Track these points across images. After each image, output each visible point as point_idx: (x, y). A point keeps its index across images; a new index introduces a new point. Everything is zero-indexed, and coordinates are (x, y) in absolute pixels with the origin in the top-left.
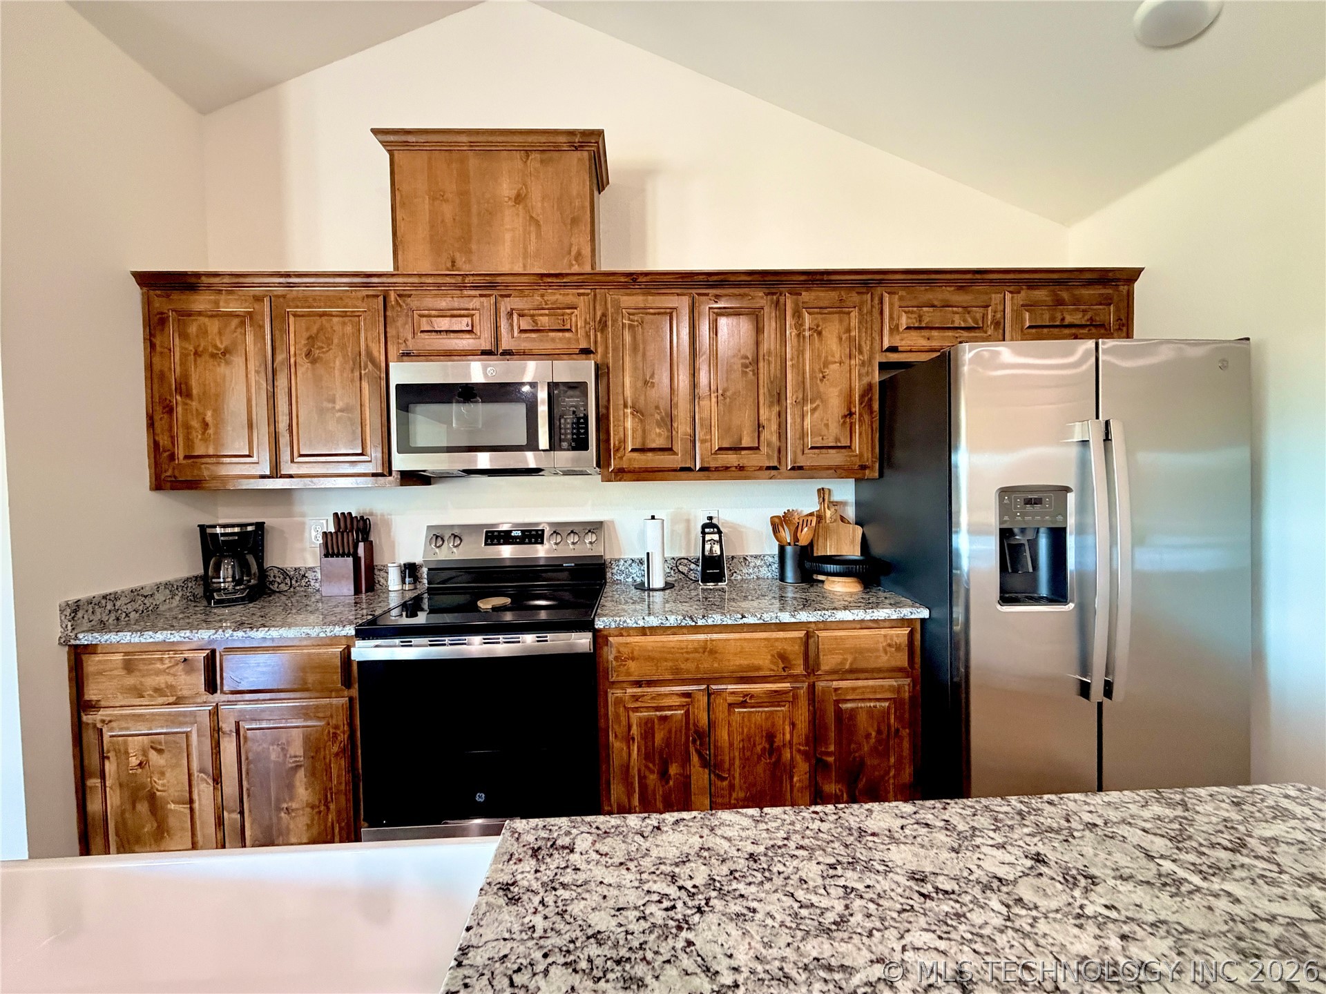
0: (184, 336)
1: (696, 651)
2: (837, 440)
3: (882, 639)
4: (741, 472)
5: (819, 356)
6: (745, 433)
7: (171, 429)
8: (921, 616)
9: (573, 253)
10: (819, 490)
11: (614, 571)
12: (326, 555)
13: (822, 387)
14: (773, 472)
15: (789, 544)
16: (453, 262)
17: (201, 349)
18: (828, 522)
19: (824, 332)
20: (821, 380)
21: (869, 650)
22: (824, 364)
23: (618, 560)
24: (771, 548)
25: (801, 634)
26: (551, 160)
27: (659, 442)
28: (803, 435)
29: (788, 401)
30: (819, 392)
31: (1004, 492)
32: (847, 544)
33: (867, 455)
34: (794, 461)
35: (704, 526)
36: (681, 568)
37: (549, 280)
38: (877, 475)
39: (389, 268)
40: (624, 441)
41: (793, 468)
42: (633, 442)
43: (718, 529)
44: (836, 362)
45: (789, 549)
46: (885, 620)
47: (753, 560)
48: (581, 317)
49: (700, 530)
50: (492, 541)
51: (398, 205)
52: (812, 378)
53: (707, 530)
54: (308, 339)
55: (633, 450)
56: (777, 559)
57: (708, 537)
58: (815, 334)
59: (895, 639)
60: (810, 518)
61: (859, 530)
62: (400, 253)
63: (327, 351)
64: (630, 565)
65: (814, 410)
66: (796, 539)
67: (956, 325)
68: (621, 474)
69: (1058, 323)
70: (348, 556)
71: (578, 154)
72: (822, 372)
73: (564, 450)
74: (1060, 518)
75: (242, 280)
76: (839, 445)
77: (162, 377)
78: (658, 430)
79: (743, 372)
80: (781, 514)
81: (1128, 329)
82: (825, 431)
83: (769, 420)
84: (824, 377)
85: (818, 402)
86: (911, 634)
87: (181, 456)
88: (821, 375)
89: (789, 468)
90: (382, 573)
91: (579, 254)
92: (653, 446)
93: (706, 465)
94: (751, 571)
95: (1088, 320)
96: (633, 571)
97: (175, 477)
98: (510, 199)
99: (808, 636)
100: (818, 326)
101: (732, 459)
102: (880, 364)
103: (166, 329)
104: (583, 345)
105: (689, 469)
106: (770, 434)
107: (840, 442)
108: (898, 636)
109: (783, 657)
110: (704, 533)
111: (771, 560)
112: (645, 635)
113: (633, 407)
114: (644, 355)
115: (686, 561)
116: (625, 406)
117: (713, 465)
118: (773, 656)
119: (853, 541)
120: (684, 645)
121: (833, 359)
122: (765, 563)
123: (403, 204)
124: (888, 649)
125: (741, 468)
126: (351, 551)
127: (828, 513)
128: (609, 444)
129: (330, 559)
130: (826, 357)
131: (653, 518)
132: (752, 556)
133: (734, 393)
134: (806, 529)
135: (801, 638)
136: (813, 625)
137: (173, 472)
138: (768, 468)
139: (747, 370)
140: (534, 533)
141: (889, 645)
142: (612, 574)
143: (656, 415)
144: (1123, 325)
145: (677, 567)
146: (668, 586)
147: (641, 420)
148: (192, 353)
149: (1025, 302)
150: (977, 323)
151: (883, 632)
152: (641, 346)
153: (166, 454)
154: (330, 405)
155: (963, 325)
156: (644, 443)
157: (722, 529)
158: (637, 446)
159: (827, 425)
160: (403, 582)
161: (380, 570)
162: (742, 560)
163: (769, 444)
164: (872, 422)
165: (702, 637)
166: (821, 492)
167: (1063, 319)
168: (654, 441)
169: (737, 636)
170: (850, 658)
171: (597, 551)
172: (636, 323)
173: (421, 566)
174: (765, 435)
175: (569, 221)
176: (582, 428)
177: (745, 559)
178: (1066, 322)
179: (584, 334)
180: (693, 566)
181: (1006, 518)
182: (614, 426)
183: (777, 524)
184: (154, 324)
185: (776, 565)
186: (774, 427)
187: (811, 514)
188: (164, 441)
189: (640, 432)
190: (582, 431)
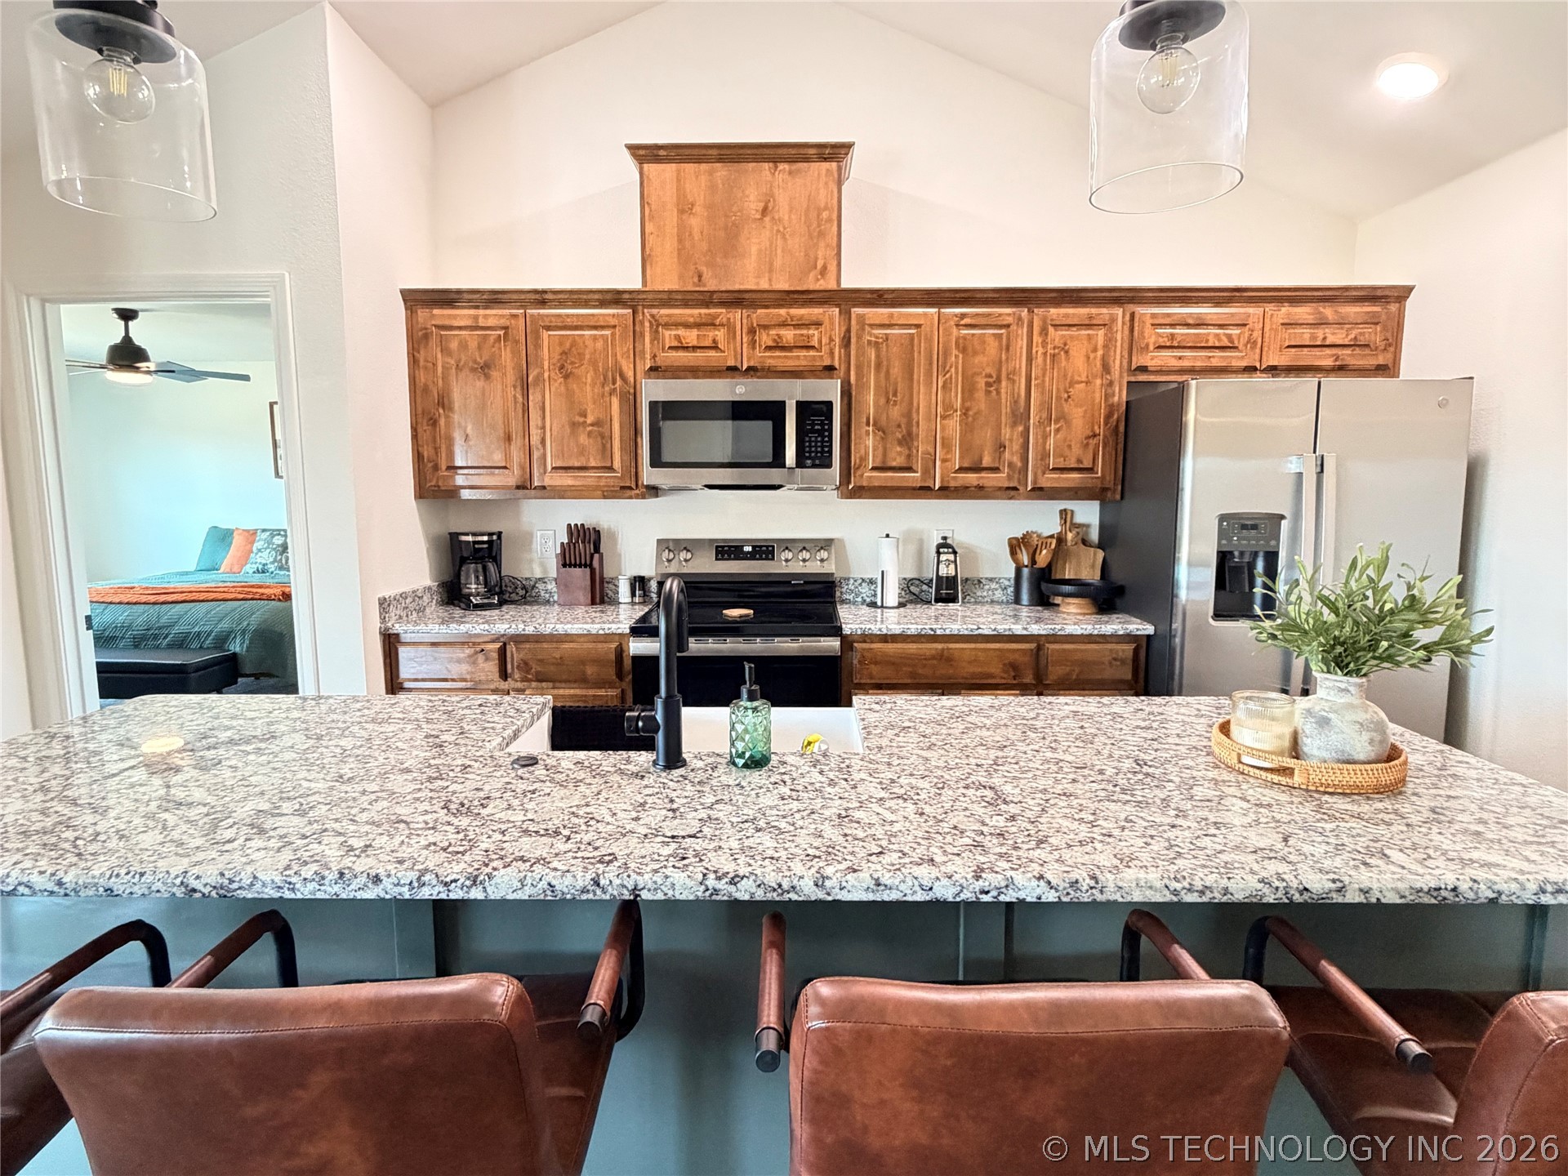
0: (446, 351)
1: (933, 657)
2: (1079, 461)
3: (1107, 653)
4: (979, 492)
5: (1065, 376)
6: (986, 452)
7: (434, 440)
8: (1146, 633)
9: (819, 267)
10: (1061, 511)
11: (844, 590)
12: (564, 565)
13: (1066, 407)
14: (1013, 493)
15: (1027, 566)
16: (700, 276)
17: (462, 363)
18: (1069, 544)
19: (1070, 351)
20: (1066, 400)
21: (1094, 663)
22: (1070, 383)
23: (848, 579)
24: (1007, 570)
25: (1033, 646)
26: (799, 171)
27: (899, 461)
28: (1045, 455)
29: (1032, 421)
30: (1063, 412)
31: (1223, 518)
32: (1086, 567)
33: (1110, 478)
34: (1035, 481)
35: (939, 546)
36: (912, 588)
37: (796, 296)
38: (1118, 497)
39: (637, 284)
40: (864, 459)
41: (1033, 489)
42: (873, 461)
43: (952, 547)
44: (1082, 382)
45: (1026, 571)
46: (1112, 636)
47: (988, 582)
48: (825, 334)
49: (934, 550)
50: (723, 556)
51: (647, 218)
52: (1059, 398)
53: (941, 550)
54: (561, 354)
55: (874, 469)
56: (1012, 582)
57: (943, 557)
58: (1062, 353)
59: (1120, 654)
60: (1049, 540)
61: (1101, 554)
62: (648, 267)
63: (579, 367)
64: (860, 585)
65: (1057, 430)
66: (1033, 561)
67: (1210, 344)
68: (859, 492)
69: (1319, 343)
70: (585, 567)
71: (825, 165)
72: (1068, 392)
73: (809, 467)
74: (1273, 543)
75: (500, 296)
76: (1081, 466)
77: (426, 390)
78: (899, 449)
79: (986, 390)
80: (1019, 535)
81: (1396, 348)
82: (1067, 452)
83: (1011, 440)
84: (1069, 397)
85: (1062, 423)
86: (1136, 651)
87: (444, 468)
88: (1066, 395)
89: (1029, 489)
90: (610, 586)
91: (825, 268)
92: (894, 464)
93: (946, 485)
94: (985, 594)
95: (1351, 340)
96: (863, 591)
97: (439, 486)
98: (757, 211)
99: (1039, 648)
100: (1065, 344)
101: (972, 478)
102: (1128, 382)
103: (430, 344)
104: (827, 362)
105: (928, 488)
106: (1011, 455)
107: (1082, 463)
108: (1123, 651)
109: (1014, 667)
110: (938, 553)
111: (1007, 583)
112: (887, 642)
113: (874, 425)
114: (888, 372)
115: (917, 582)
116: (868, 424)
117: (953, 484)
118: (1004, 665)
119: (1093, 566)
120: (921, 652)
121: (1079, 379)
122: (1001, 587)
123: (652, 218)
124: (1114, 663)
125: (980, 488)
126: (588, 563)
127: (1070, 536)
128: (850, 462)
129: (568, 569)
130: (1072, 377)
131: (888, 536)
132: (986, 579)
133: (976, 414)
134: (1044, 552)
135: (1032, 650)
136: (1043, 639)
137: (437, 482)
138: (1008, 488)
139: (992, 389)
140: (764, 548)
141: (1115, 659)
142: (841, 593)
143: (897, 434)
144: (1390, 345)
145: (908, 587)
146: (901, 605)
147: (882, 438)
148: (454, 367)
149: (1286, 321)
150: (1232, 342)
151: (1109, 646)
152: (885, 363)
153: (430, 465)
154: (582, 420)
155: (1217, 344)
156: (884, 462)
157: (957, 550)
158: (877, 464)
159: (1070, 446)
160: (633, 595)
161: (608, 583)
162: (976, 582)
163: (1010, 465)
164: (1117, 444)
165: (939, 646)
166: (1064, 513)
167: (1325, 338)
168: (895, 459)
169: (972, 646)
170: (1077, 670)
171: (830, 568)
172: (881, 340)
173: (650, 579)
174: (1007, 455)
175: (816, 234)
176: (826, 446)
177: (980, 582)
178: (1327, 343)
179: (828, 351)
180: (925, 587)
181: (1224, 542)
182: (855, 444)
183: (1015, 546)
184: (417, 340)
185: (1012, 589)
186: (1016, 447)
187: (1052, 536)
188: (427, 452)
189: (881, 449)
190: (826, 449)
